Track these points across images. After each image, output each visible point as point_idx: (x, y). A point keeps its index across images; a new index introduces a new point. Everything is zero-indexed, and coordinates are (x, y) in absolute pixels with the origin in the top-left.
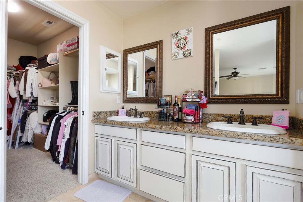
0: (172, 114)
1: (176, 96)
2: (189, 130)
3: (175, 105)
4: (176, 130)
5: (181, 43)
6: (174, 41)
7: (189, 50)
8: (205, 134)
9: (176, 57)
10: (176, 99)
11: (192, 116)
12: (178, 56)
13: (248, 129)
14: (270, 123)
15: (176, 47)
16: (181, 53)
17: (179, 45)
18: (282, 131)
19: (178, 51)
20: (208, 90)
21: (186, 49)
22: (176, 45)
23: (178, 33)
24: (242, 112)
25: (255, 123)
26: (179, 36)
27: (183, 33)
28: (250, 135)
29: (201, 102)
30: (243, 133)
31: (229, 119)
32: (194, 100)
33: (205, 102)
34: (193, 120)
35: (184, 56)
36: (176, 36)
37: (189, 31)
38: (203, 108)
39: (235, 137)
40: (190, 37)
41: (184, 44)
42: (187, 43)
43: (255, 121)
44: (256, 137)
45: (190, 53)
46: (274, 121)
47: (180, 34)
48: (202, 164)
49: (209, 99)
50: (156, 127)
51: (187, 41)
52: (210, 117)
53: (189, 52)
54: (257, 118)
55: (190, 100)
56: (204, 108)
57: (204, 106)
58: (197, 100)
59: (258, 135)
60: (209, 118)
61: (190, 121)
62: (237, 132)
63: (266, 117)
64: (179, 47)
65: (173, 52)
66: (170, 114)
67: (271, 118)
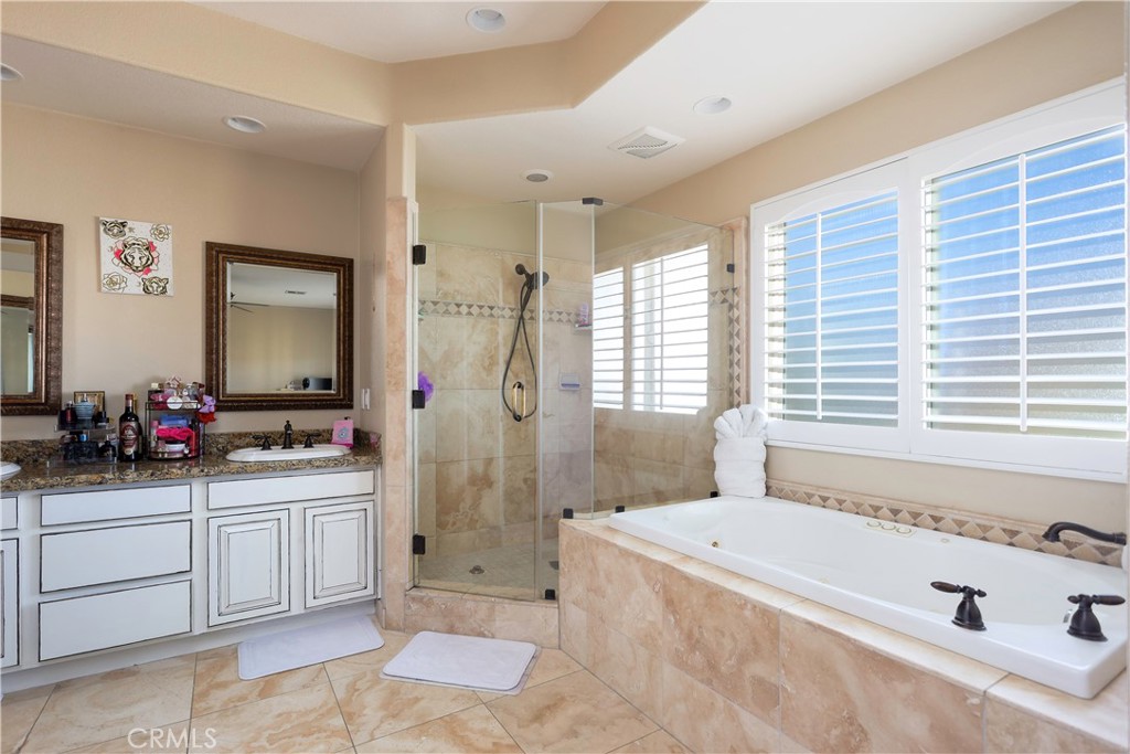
0: (114, 443)
1: (127, 396)
2: (202, 471)
3: (124, 419)
4: (168, 476)
5: (137, 255)
6: (109, 242)
7: (161, 280)
8: (238, 473)
9: (117, 286)
10: (127, 403)
11: (182, 442)
12: (123, 285)
13: (299, 454)
14: (329, 441)
15: (116, 261)
16: (134, 282)
17: (130, 260)
18: (346, 450)
19: (125, 274)
20: (214, 382)
21: (150, 275)
22: (118, 254)
23: (123, 224)
24: (288, 426)
25: (309, 445)
26: (128, 234)
27: (140, 230)
28: (310, 462)
29: (205, 410)
30: (300, 461)
31: (265, 442)
32: (187, 406)
33: (213, 409)
34: (186, 452)
35: (146, 290)
36: (115, 231)
37: (161, 233)
38: (206, 423)
39: (290, 468)
40: (164, 248)
41: (144, 260)
42: (156, 260)
43: (310, 439)
44: (318, 463)
45: (164, 288)
46: (335, 437)
47: (131, 230)
48: (229, 530)
49: (218, 400)
50: (103, 477)
51: (154, 254)
52: (220, 440)
53: (162, 284)
54: (312, 435)
55: (177, 407)
56: (210, 423)
57: (209, 417)
58: (195, 407)
59: (319, 459)
60: (218, 443)
61: (178, 456)
62: (291, 461)
63: (324, 431)
64: (127, 263)
65: (103, 272)
66: (108, 444)
67: (330, 432)
